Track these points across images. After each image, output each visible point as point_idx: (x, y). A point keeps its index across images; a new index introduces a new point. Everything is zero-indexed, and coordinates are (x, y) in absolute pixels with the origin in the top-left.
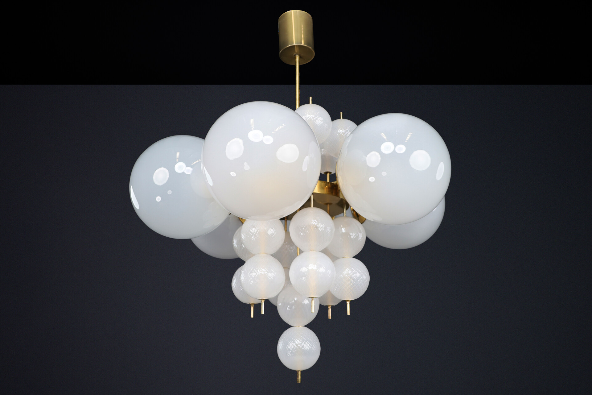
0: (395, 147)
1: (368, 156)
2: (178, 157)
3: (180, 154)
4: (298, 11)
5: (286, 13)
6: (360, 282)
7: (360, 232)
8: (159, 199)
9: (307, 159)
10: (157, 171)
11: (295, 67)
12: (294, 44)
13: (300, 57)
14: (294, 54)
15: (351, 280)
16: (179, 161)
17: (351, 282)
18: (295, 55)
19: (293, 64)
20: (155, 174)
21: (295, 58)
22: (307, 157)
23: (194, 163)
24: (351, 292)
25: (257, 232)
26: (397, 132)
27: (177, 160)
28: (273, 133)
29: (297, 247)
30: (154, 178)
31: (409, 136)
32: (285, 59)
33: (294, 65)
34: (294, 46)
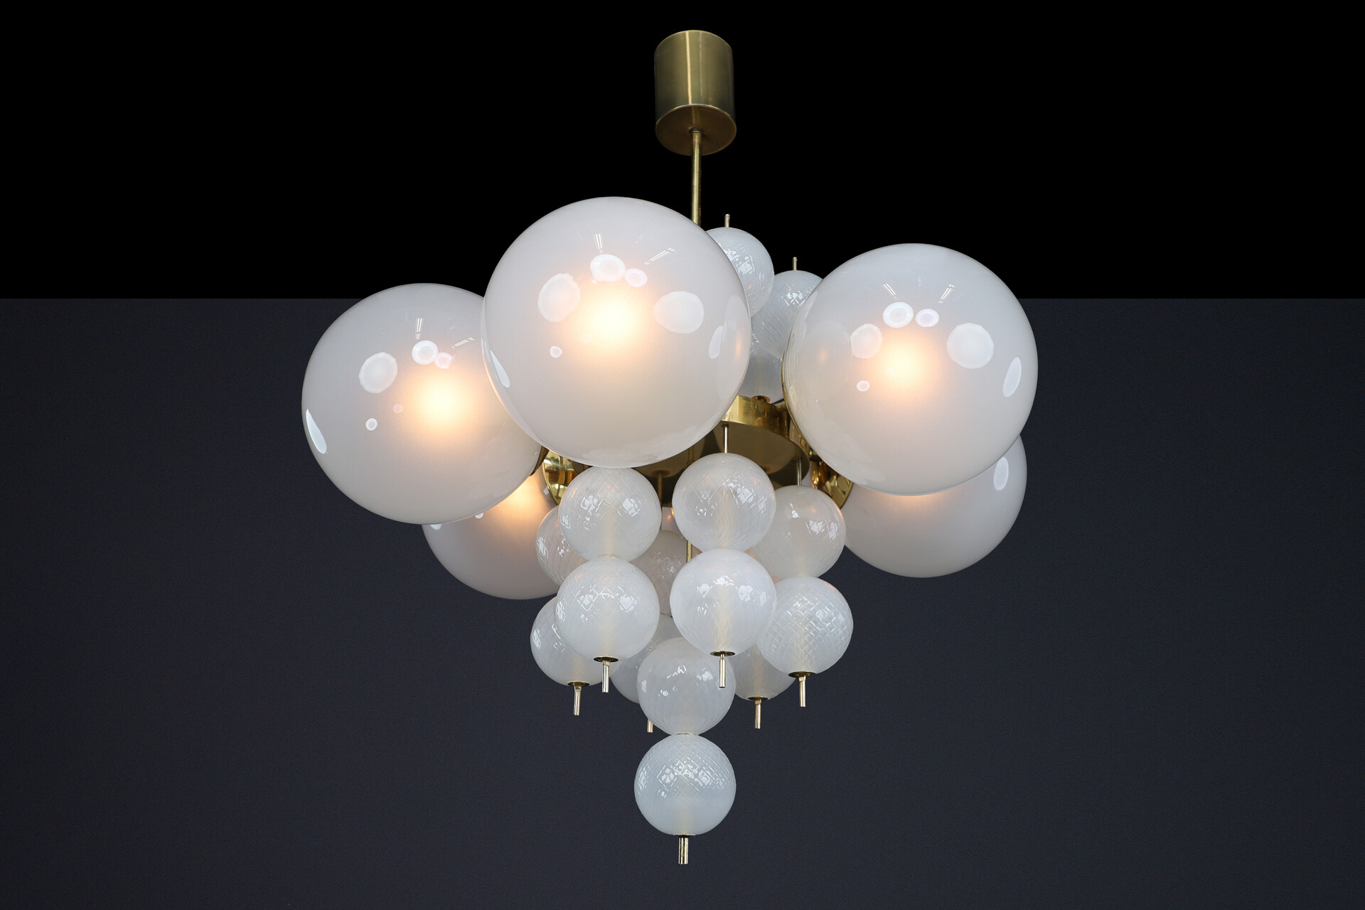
0: (915, 314)
1: (854, 334)
2: (419, 329)
3: (424, 323)
4: (701, 32)
5: (673, 37)
6: (831, 629)
7: (835, 521)
8: (372, 425)
9: (719, 332)
10: (368, 361)
11: (690, 160)
12: (690, 103)
13: (703, 137)
14: (690, 128)
15: (811, 622)
16: (421, 339)
17: (810, 628)
18: (691, 131)
19: (685, 153)
20: (363, 368)
21: (691, 137)
22: (721, 327)
23: (457, 345)
24: (811, 650)
25: (598, 503)
26: (919, 281)
27: (418, 336)
28: (647, 263)
29: (687, 541)
30: (361, 376)
31: (948, 291)
32: (667, 140)
33: (689, 155)
34: (690, 107)
